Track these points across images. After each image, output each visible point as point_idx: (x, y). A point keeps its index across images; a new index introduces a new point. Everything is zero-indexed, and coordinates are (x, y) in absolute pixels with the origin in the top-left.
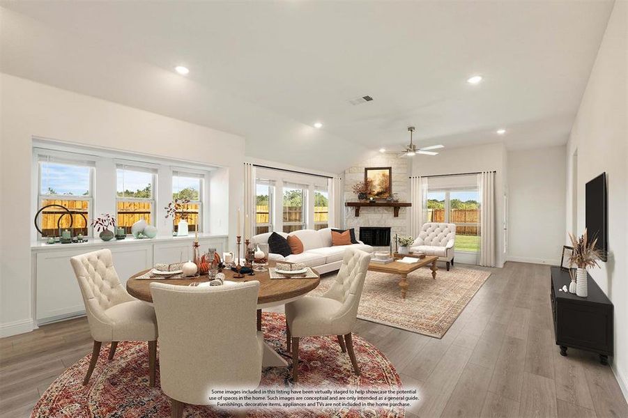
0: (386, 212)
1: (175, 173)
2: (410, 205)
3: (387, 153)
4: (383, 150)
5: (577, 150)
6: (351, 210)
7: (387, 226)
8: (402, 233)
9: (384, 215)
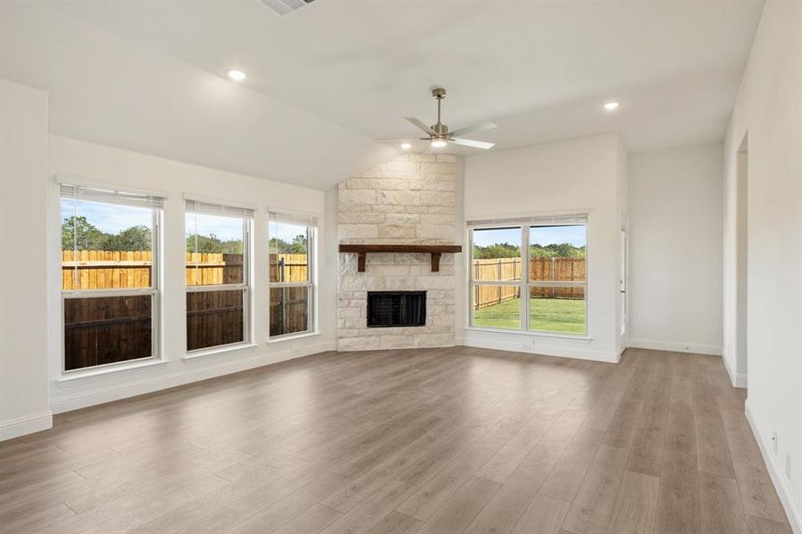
0: (417, 262)
2: (458, 249)
3: (417, 153)
4: (406, 146)
5: (746, 136)
6: (351, 260)
7: (419, 289)
8: (447, 301)
9: (415, 270)
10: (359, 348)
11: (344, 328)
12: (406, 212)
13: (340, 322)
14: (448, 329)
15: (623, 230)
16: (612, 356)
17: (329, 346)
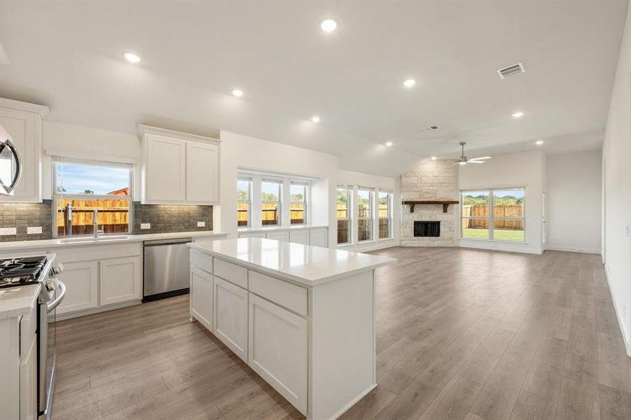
0: (436, 208)
1: (292, 183)
2: (457, 202)
3: (437, 160)
4: (434, 158)
6: (407, 208)
7: (437, 220)
8: (451, 226)
9: (435, 212)
10: (411, 245)
11: (404, 236)
12: (432, 186)
13: (402, 235)
14: (451, 238)
15: (544, 193)
16: (539, 252)
17: (397, 244)
